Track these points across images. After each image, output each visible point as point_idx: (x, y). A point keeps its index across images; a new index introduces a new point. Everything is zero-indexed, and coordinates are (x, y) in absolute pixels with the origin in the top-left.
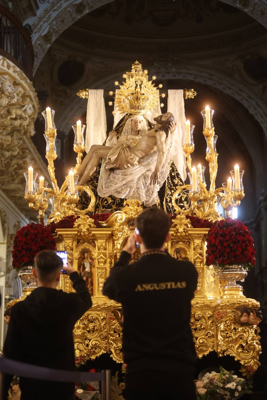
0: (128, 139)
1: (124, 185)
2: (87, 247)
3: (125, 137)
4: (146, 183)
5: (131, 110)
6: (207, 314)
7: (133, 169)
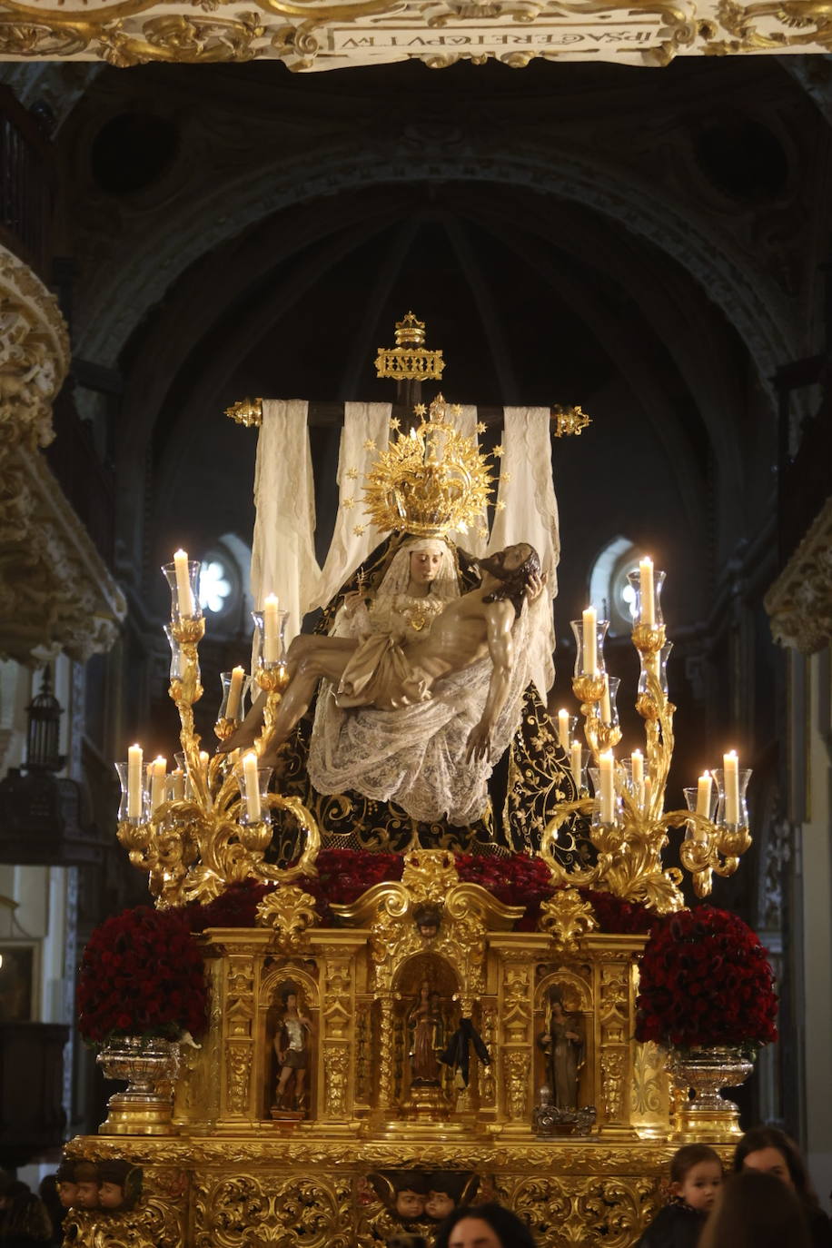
0: (397, 605)
1: (388, 759)
2: (294, 977)
3: (390, 599)
4: (453, 755)
5: (409, 523)
6: (638, 1185)
7: (416, 712)
